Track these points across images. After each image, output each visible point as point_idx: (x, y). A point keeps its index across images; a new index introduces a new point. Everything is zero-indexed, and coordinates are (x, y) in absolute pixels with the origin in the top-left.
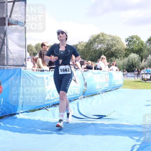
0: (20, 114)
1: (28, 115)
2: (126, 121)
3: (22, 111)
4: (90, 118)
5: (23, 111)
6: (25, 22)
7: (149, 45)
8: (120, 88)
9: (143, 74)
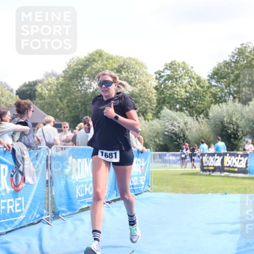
7: (216, 84)
8: (148, 191)
9: (203, 155)
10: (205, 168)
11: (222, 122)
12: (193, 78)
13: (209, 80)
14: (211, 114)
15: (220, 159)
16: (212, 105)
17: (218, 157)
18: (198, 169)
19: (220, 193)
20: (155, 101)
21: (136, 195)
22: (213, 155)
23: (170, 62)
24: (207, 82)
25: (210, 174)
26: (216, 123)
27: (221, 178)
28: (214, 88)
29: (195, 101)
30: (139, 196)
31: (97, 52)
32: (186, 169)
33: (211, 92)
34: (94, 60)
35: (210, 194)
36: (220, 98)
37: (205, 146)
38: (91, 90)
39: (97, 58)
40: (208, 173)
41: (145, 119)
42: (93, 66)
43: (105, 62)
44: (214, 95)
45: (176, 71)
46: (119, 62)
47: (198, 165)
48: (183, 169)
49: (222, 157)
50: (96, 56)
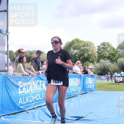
0: (2, 117)
1: (9, 118)
2: (102, 122)
3: (3, 114)
4: (68, 119)
5: (5, 115)
6: (7, 30)
7: (120, 50)
8: (95, 90)
9: (115, 77)
10: (116, 82)
11: (123, 65)
12: (112, 48)
13: (117, 49)
14: (118, 62)
15: (122, 78)
16: (119, 58)
17: (121, 78)
18: (114, 82)
19: (122, 91)
20: (97, 57)
21: (91, 92)
22: (119, 77)
23: (103, 42)
24: (116, 50)
25: (118, 84)
26: (120, 65)
27: (122, 85)
28: (119, 52)
29: (112, 57)
30: (92, 92)
31: (75, 40)
32: (109, 82)
33: (118, 53)
34: (74, 43)
35: (119, 91)
36: (122, 56)
37: (116, 73)
38: (74, 53)
39: (75, 42)
40: (118, 83)
41: (94, 64)
42: (75, 45)
43: (79, 43)
44: (119, 55)
45: (105, 46)
46: (84, 43)
47: (113, 80)
48: (108, 82)
49: (123, 78)
50: (75, 41)
